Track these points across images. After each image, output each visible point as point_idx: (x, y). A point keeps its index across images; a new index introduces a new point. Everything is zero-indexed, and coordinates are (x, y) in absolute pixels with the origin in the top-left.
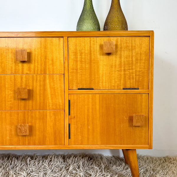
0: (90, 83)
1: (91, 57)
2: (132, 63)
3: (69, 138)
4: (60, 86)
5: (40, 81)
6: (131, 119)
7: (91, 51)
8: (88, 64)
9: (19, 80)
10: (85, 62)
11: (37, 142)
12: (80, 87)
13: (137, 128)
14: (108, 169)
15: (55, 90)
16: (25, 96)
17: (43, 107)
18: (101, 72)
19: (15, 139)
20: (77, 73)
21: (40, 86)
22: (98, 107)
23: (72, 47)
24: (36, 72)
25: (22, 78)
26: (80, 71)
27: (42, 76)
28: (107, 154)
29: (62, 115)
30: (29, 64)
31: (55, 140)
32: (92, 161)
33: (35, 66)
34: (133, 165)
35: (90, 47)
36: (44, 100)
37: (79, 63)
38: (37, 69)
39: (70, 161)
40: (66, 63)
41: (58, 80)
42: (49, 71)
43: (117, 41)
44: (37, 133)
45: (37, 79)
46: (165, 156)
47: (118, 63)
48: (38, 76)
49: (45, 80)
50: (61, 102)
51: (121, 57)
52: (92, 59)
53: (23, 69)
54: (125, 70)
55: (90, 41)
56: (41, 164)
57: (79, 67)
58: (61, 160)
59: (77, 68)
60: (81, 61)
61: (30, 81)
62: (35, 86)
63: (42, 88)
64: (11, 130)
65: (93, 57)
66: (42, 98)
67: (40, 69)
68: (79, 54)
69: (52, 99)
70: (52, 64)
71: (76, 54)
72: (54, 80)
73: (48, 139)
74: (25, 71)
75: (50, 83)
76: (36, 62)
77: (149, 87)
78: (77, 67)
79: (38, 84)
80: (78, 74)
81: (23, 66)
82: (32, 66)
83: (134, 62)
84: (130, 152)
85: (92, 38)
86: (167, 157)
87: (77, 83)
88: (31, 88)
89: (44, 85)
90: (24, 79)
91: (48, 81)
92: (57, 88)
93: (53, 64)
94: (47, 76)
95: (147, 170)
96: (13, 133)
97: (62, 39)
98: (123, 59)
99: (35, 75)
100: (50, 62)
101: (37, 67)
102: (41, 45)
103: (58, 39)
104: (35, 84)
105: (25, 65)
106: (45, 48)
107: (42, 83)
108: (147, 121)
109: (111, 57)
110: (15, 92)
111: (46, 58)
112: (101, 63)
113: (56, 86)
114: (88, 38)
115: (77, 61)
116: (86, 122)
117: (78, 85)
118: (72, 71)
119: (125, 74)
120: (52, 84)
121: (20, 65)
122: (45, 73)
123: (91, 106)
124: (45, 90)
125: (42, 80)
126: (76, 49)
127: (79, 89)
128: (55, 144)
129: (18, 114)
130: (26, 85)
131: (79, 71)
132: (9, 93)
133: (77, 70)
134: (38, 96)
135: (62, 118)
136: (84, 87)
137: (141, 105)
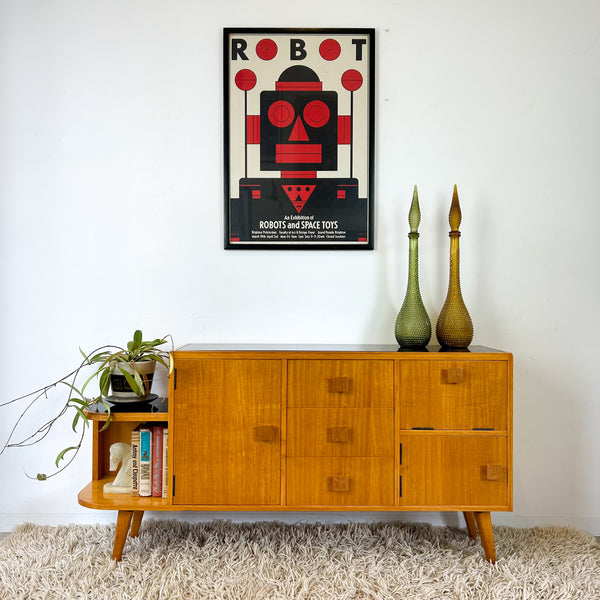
0: (429, 421)
1: (430, 386)
2: (485, 395)
3: (401, 495)
4: (389, 425)
5: (363, 417)
6: (484, 471)
7: (429, 378)
8: (425, 395)
9: (335, 416)
10: (423, 392)
11: (356, 500)
12: (416, 427)
13: (492, 483)
14: (446, 544)
15: (381, 429)
16: (342, 438)
17: (366, 453)
18: (444, 406)
19: (327, 496)
20: (411, 407)
21: (362, 424)
22: (439, 453)
23: (405, 372)
24: (357, 404)
25: (338, 413)
27: (366, 409)
28: (438, 523)
29: (392, 464)
30: (348, 396)
31: (381, 499)
32: (417, 532)
33: (356, 397)
34: (486, 534)
35: (429, 372)
36: (367, 443)
37: (414, 393)
38: (359, 401)
39: (383, 532)
40: (397, 393)
41: (386, 416)
42: (374, 403)
43: (464, 366)
44: (357, 488)
45: (358, 415)
46: (533, 526)
47: (466, 395)
48: (360, 410)
49: (368, 417)
50: (389, 445)
51: (469, 388)
52: (432, 389)
53: (340, 401)
54: (475, 404)
56: (338, 536)
57: (414, 399)
58: (369, 531)
59: (412, 401)
60: (417, 392)
61: (349, 417)
62: (355, 425)
63: (365, 427)
64: (321, 484)
65: (432, 387)
66: (365, 441)
67: (362, 401)
68: (414, 382)
69: (378, 441)
71: (410, 381)
72: (381, 417)
73: (371, 497)
74: (343, 403)
75: (375, 420)
76: (358, 391)
77: (508, 427)
78: (411, 398)
79: (360, 421)
81: (339, 397)
82: (352, 397)
83: (488, 395)
84: (482, 517)
86: (536, 528)
87: (412, 421)
88: (350, 427)
89: (368, 423)
90: (341, 414)
91: (372, 418)
92: (385, 427)
93: (379, 395)
94: (372, 410)
95: (504, 547)
96: (325, 487)
98: (472, 391)
100: (376, 392)
101: (359, 399)
102: (365, 369)
103: (386, 362)
104: (355, 421)
105: (343, 397)
106: (370, 374)
107: (364, 420)
108: (506, 472)
109: (455, 386)
110: (329, 431)
111: (370, 386)
112: (444, 394)
113: (383, 424)
115: (411, 391)
116: (423, 474)
117: (413, 423)
118: (404, 404)
119: (475, 410)
120: (378, 422)
121: (337, 395)
122: (369, 406)
123: (430, 453)
124: (368, 430)
125: (365, 416)
126: (411, 375)
127: (413, 429)
128: (382, 504)
129: (332, 462)
130: (344, 422)
132: (320, 433)
133: (412, 403)
134: (359, 438)
135: (391, 469)
136: (422, 427)
137: (498, 452)
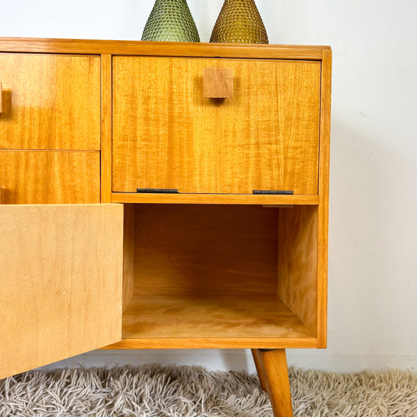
0: (170, 176)
1: (171, 109)
4: (91, 184)
5: (37, 167)
7: (171, 93)
8: (163, 125)
10: (157, 120)
12: (143, 187)
15: (75, 192)
18: (197, 147)
20: (135, 148)
23: (122, 82)
24: (26, 143)
26: (143, 143)
27: (43, 154)
30: (7, 123)
33: (23, 128)
35: (171, 82)
37: (140, 121)
38: (30, 137)
40: (106, 121)
41: (84, 165)
42: (60, 141)
43: (239, 71)
45: (27, 163)
47: (240, 125)
48: (32, 155)
49: (48, 165)
51: (248, 112)
52: (176, 114)
54: (257, 145)
55: (171, 67)
57: (139, 133)
58: (96, 381)
59: (135, 136)
60: (147, 119)
61: (8, 168)
62: (22, 181)
65: (176, 110)
67: (36, 137)
68: (140, 101)
70: (70, 124)
71: (132, 99)
72: (74, 167)
75: (62, 174)
76: (27, 117)
78: (135, 132)
79: (31, 175)
80: (139, 152)
82: (16, 128)
83: (282, 126)
85: (175, 60)
87: (135, 176)
88: (11, 186)
89: (48, 179)
92: (82, 188)
94: (56, 155)
97: (97, 59)
98: (252, 117)
99: (22, 153)
100: (64, 119)
101: (30, 131)
102: (41, 73)
103: (86, 58)
104: (22, 175)
107: (40, 172)
111: (53, 108)
112: (198, 125)
113: (78, 181)
114: (164, 59)
115: (134, 118)
117: (138, 181)
118: (120, 143)
119: (257, 155)
120: (68, 177)
122: (50, 148)
124: (48, 192)
125: (41, 164)
126: (133, 87)
127: (139, 191)
131: (140, 144)
133: (135, 141)
136: (154, 187)
